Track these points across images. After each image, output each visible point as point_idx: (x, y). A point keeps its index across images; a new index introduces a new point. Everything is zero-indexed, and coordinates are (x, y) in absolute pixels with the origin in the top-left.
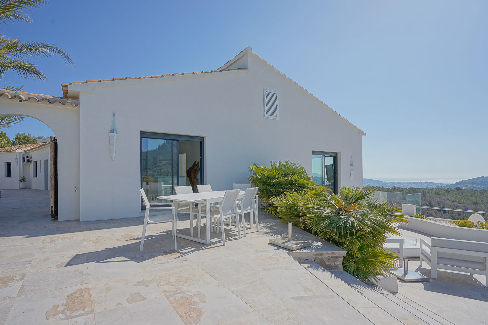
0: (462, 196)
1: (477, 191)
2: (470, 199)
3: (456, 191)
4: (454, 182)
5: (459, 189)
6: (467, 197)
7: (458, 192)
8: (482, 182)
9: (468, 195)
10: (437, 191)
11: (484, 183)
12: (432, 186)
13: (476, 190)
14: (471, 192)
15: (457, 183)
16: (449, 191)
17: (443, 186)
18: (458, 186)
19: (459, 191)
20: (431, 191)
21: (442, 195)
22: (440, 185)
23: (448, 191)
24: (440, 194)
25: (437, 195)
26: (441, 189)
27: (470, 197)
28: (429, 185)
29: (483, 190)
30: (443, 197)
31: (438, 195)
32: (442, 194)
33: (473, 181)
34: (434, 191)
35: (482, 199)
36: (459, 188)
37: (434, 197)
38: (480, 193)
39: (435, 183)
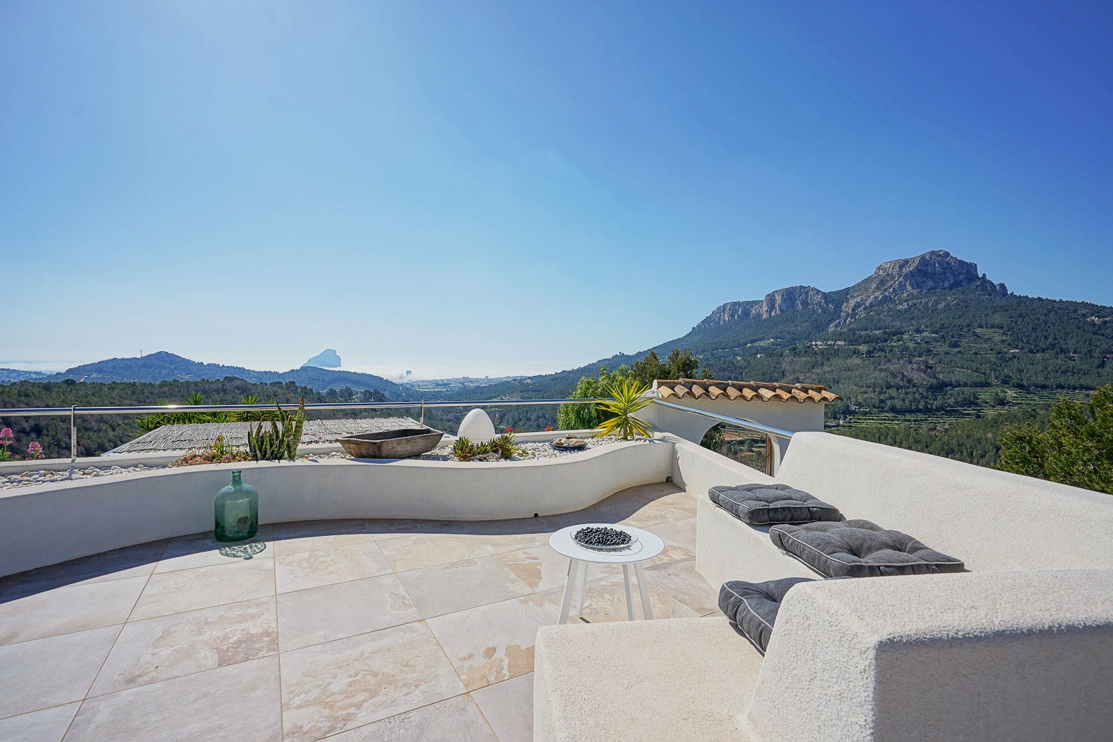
0: (76, 397)
1: (105, 385)
2: (92, 402)
3: (66, 386)
4: (63, 369)
5: (70, 382)
6: (86, 397)
7: (69, 389)
8: (114, 367)
9: (87, 393)
10: (23, 389)
11: (118, 370)
12: (14, 378)
13: (101, 384)
14: (94, 388)
15: (70, 371)
16: (51, 388)
17: (41, 377)
18: (71, 377)
19: (71, 386)
20: (7, 390)
21: (35, 396)
22: (34, 376)
23: (47, 387)
24: (30, 396)
25: (23, 398)
26: (34, 385)
27: (92, 397)
28: (8, 377)
29: (114, 382)
30: (35, 401)
31: (25, 397)
32: (33, 394)
33: (100, 367)
34: (16, 389)
35: (111, 400)
36: (71, 380)
37: (15, 402)
38: (109, 389)
39: (23, 371)
